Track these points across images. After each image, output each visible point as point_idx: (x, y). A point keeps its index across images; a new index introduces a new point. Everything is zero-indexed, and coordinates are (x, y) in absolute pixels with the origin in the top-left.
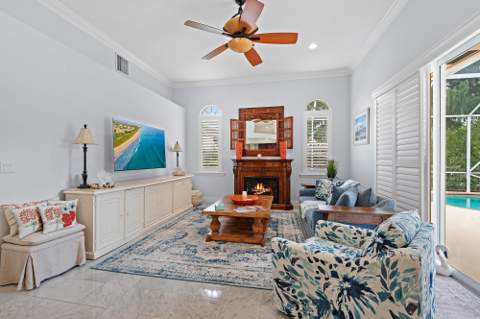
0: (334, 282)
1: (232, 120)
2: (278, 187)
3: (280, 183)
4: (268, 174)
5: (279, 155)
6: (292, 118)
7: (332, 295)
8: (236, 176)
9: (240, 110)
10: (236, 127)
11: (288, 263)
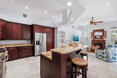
0: (101, 53)
1: (91, 32)
2: (102, 46)
3: (103, 45)
4: (100, 43)
5: (102, 39)
6: (106, 31)
7: (101, 54)
8: (92, 43)
9: (93, 30)
10: (92, 34)
11: (97, 51)
